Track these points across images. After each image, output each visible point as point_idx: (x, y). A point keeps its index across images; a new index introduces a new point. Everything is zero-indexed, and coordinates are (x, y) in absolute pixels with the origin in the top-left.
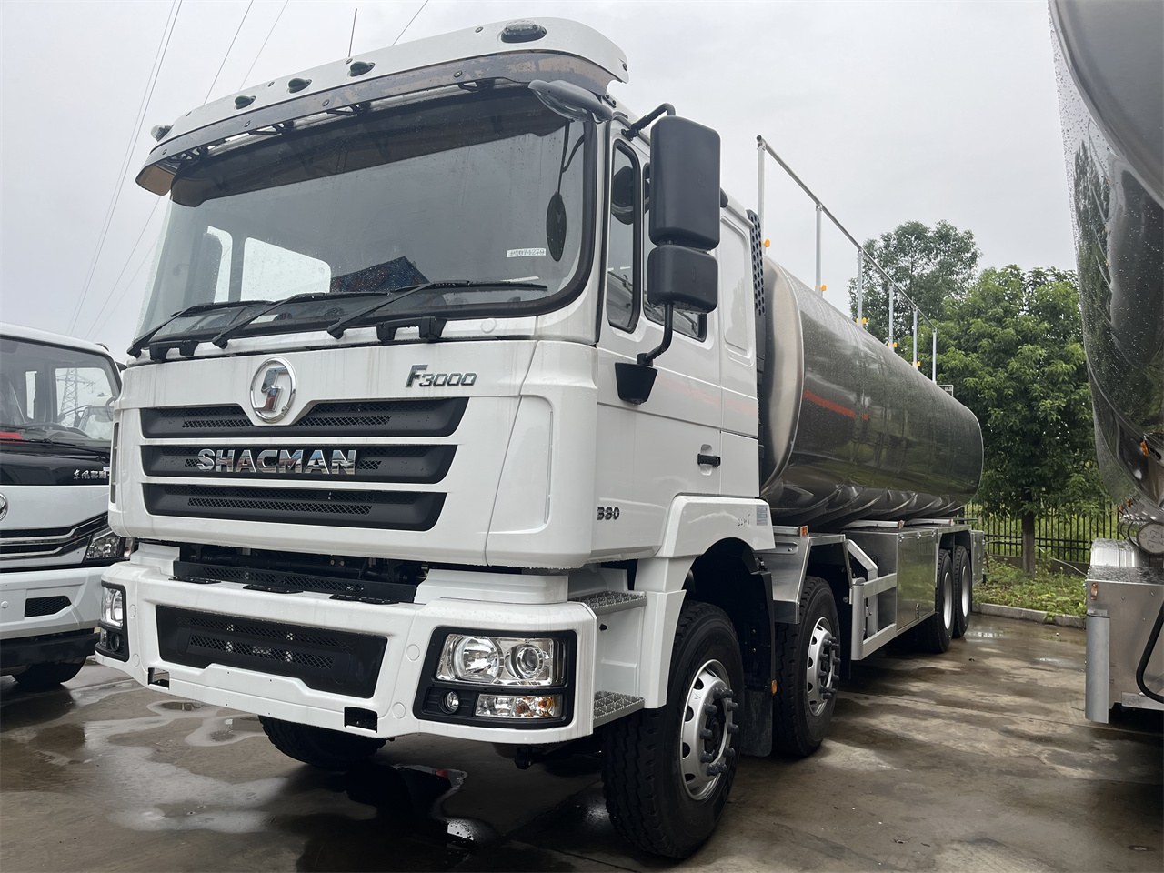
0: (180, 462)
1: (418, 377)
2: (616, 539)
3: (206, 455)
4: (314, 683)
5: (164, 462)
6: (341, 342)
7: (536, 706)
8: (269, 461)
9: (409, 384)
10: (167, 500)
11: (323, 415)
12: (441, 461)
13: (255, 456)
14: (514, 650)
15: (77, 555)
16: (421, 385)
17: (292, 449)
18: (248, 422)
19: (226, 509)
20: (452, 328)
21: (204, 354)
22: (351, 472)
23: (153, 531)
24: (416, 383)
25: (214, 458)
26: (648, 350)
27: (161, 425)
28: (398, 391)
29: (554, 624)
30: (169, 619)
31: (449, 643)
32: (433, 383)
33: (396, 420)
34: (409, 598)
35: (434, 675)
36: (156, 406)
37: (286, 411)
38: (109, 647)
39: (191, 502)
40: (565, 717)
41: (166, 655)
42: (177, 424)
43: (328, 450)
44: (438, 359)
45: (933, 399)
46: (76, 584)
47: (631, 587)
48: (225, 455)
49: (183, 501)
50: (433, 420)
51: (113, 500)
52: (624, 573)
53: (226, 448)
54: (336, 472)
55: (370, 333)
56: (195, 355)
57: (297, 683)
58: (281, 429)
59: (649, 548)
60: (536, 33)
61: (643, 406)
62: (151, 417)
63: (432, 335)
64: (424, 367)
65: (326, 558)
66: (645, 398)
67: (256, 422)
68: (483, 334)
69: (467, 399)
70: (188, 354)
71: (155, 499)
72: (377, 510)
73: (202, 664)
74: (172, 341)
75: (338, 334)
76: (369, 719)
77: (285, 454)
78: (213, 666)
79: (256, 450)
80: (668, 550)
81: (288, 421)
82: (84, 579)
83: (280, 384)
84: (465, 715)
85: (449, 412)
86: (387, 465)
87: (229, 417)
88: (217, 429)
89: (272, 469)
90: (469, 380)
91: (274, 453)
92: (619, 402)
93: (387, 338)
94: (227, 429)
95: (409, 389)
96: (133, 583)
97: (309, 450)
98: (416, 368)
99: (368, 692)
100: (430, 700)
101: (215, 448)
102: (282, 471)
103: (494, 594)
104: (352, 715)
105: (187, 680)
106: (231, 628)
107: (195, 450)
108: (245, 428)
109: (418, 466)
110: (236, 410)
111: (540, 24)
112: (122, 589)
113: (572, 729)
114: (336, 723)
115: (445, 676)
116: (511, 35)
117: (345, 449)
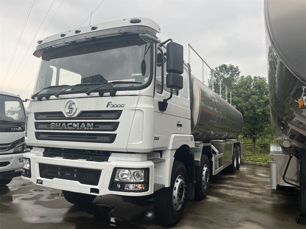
0: (45, 126)
1: (110, 105)
2: (158, 145)
3: (53, 124)
4: (82, 182)
5: (41, 126)
6: (89, 96)
7: (139, 187)
8: (70, 126)
9: (107, 107)
10: (42, 136)
11: (84, 114)
12: (116, 126)
13: (66, 125)
14: (134, 173)
15: (12, 151)
16: (110, 107)
17: (76, 123)
18: (64, 116)
19: (58, 138)
20: (118, 93)
21: (52, 99)
22: (92, 129)
23: (38, 144)
24: (109, 106)
25: (55, 125)
26: (166, 98)
27: (40, 117)
28: (104, 108)
29: (144, 166)
30: (42, 167)
31: (117, 172)
32: (113, 106)
33: (104, 116)
34: (107, 160)
35: (114, 179)
36: (39, 112)
37: (74, 113)
38: (25, 174)
39: (48, 137)
40: (147, 189)
41: (41, 176)
42: (45, 116)
43: (86, 123)
44: (114, 100)
45: (231, 109)
46: (12, 158)
47: (161, 157)
48: (58, 124)
49: (46, 136)
50: (114, 115)
51: (26, 136)
52: (159, 154)
53: (58, 123)
54: (88, 128)
55: (97, 94)
56: (50, 99)
57: (77, 182)
58: (73, 118)
59: (166, 147)
60: (139, 21)
61: (165, 112)
62: (37, 115)
63: (113, 95)
64: (111, 103)
65: (85, 150)
66: (165, 110)
67: (66, 116)
68: (126, 94)
69: (122, 111)
70: (48, 99)
71: (38, 136)
72: (99, 138)
73: (52, 178)
74: (43, 95)
75: (88, 94)
76: (97, 191)
77: (74, 124)
78: (54, 179)
79: (66, 123)
80: (170, 147)
81: (75, 116)
82: (14, 157)
83: (73, 106)
84: (122, 189)
85: (118, 113)
86: (101, 127)
87: (59, 115)
88: (56, 118)
89: (71, 128)
90: (123, 106)
91: (71, 124)
92: (159, 111)
93: (101, 95)
94: (58, 118)
95: (107, 108)
96: (32, 158)
97: (81, 123)
98: (109, 103)
99: (96, 184)
100: (113, 186)
101: (55, 123)
102: (74, 128)
103: (129, 159)
104: (92, 190)
105: (47, 182)
106: (59, 169)
107: (50, 123)
108: (63, 118)
109: (110, 127)
110: (61, 113)
111: (140, 19)
112: (29, 159)
113: (148, 192)
114: (88, 192)
115: (117, 180)
116: (132, 22)
117: (90, 123)
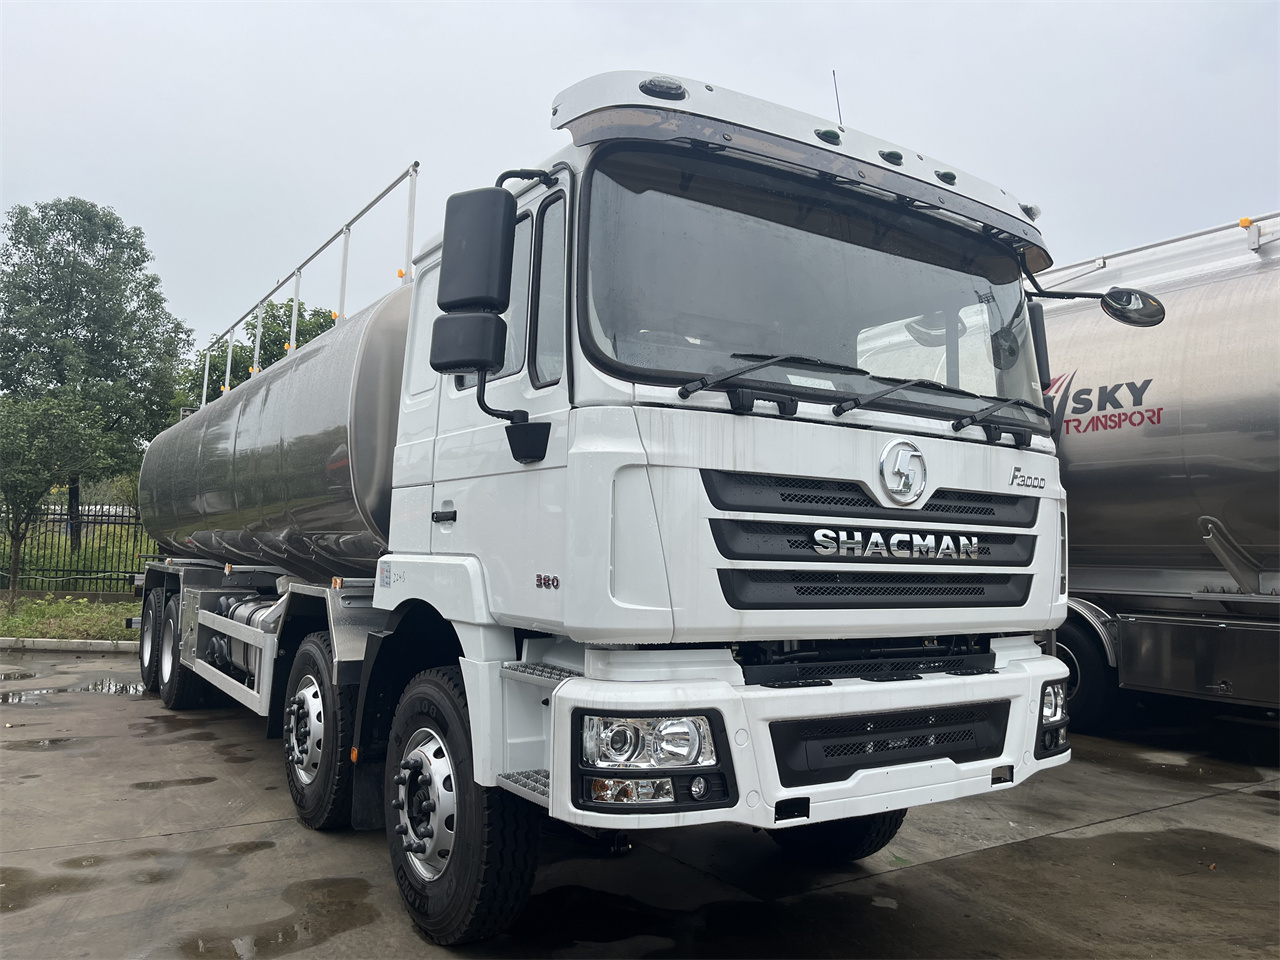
0: (780, 543)
1: (1017, 477)
3: (825, 536)
5: (745, 542)
9: (1012, 483)
10: (754, 591)
12: (1029, 548)
13: (886, 539)
16: (1019, 484)
18: (873, 502)
20: (1035, 441)
21: (810, 417)
22: (976, 557)
23: (740, 630)
24: (1016, 481)
25: (835, 540)
28: (1005, 487)
32: (1024, 483)
37: (918, 495)
39: (798, 591)
42: (773, 496)
44: (1026, 464)
48: (851, 536)
49: (788, 590)
54: (963, 557)
55: (979, 432)
57: (948, 761)
58: (911, 513)
62: (718, 481)
63: (1022, 443)
64: (1020, 470)
67: (886, 503)
69: (1040, 499)
70: (787, 412)
71: (739, 588)
72: (990, 590)
75: (958, 427)
77: (917, 539)
78: (858, 773)
79: (887, 533)
81: (918, 506)
85: (1033, 508)
89: (905, 554)
90: (1042, 484)
91: (906, 537)
97: (939, 536)
98: (1015, 469)
101: (836, 529)
102: (916, 555)
107: (807, 529)
108: (870, 509)
110: (859, 487)
112: (712, 713)
114: (986, 786)
117: (969, 535)
